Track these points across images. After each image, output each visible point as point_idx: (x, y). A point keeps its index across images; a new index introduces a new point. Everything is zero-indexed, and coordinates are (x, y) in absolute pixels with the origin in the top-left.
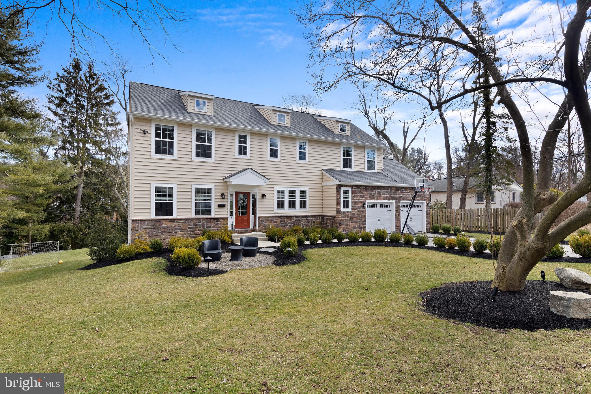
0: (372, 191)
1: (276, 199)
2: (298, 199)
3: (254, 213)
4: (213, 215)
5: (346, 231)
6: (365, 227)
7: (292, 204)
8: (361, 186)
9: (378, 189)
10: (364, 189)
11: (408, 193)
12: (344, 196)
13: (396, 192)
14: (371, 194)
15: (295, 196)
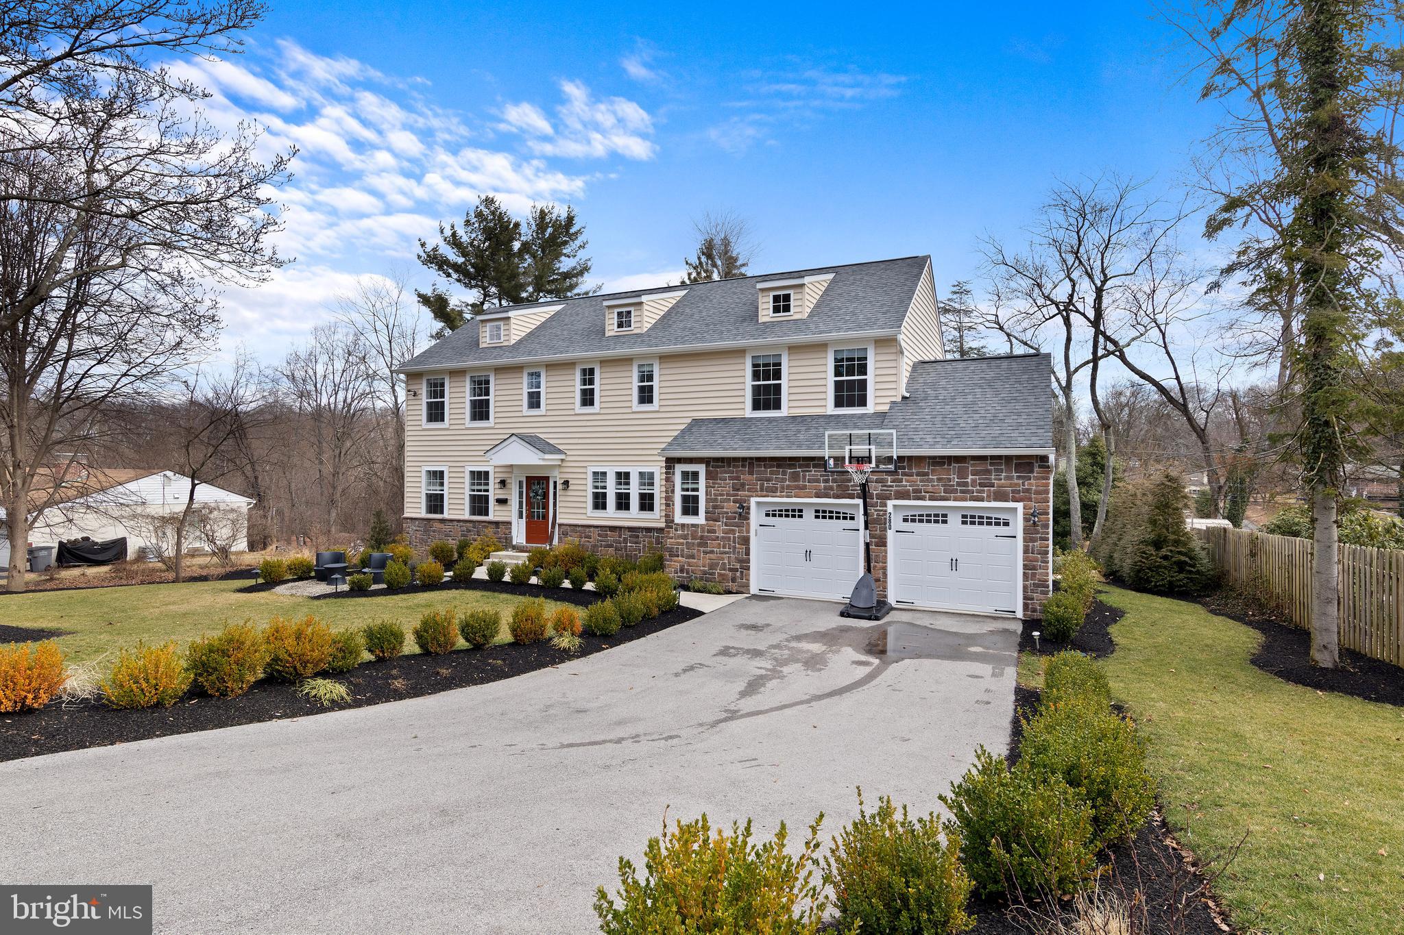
0: (772, 473)
1: (590, 491)
2: (634, 491)
3: (554, 517)
4: (491, 517)
5: (687, 573)
6: (748, 568)
8: (735, 459)
9: (790, 467)
10: (743, 466)
11: (927, 474)
12: (685, 486)
14: (768, 480)
15: (628, 484)
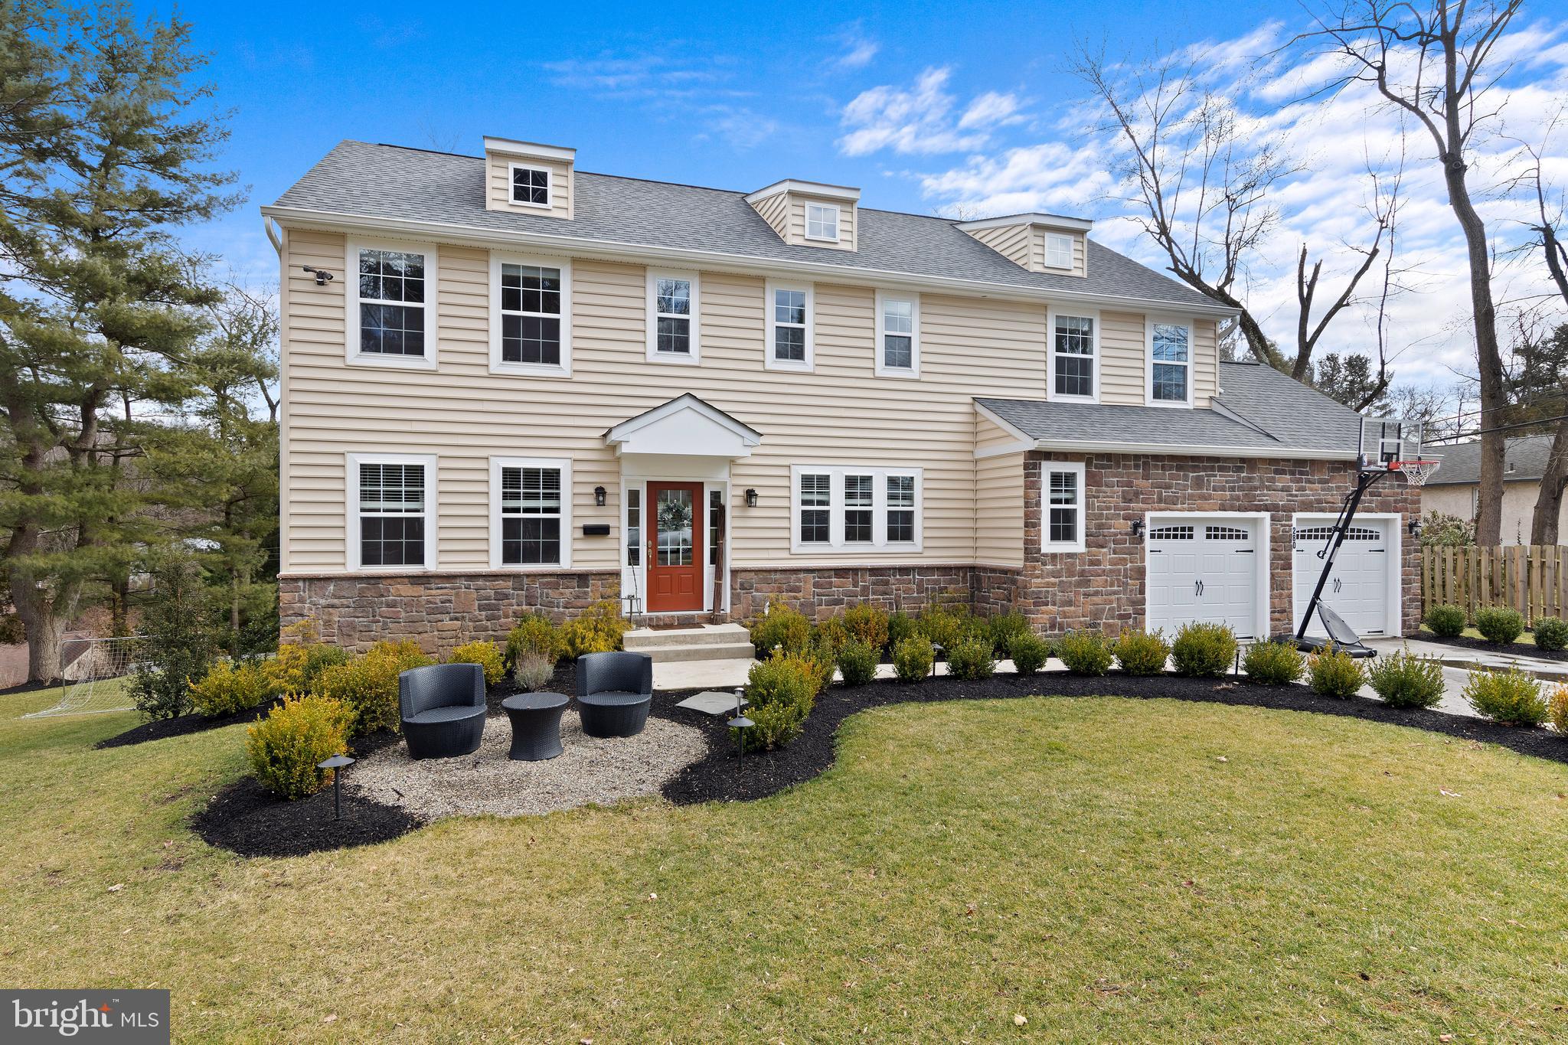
0: (1172, 477)
1: (797, 509)
2: (880, 509)
3: (717, 557)
4: (566, 563)
5: (1061, 628)
6: (1143, 613)
7: (858, 527)
8: (1125, 457)
9: (1195, 469)
10: (1137, 467)
11: (1326, 482)
12: (1056, 496)
13: (1272, 480)
14: (1168, 487)
15: (869, 496)
